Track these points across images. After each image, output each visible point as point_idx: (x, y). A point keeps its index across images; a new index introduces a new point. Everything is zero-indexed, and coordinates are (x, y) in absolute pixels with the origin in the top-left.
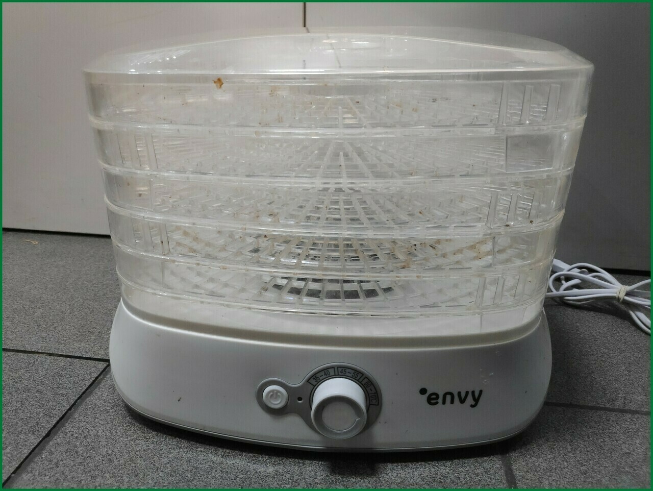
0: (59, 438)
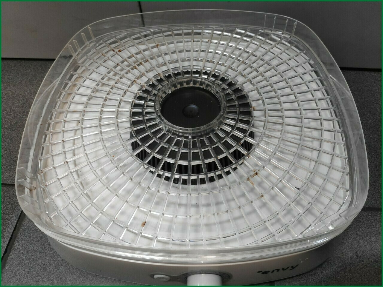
0: (12, 254)
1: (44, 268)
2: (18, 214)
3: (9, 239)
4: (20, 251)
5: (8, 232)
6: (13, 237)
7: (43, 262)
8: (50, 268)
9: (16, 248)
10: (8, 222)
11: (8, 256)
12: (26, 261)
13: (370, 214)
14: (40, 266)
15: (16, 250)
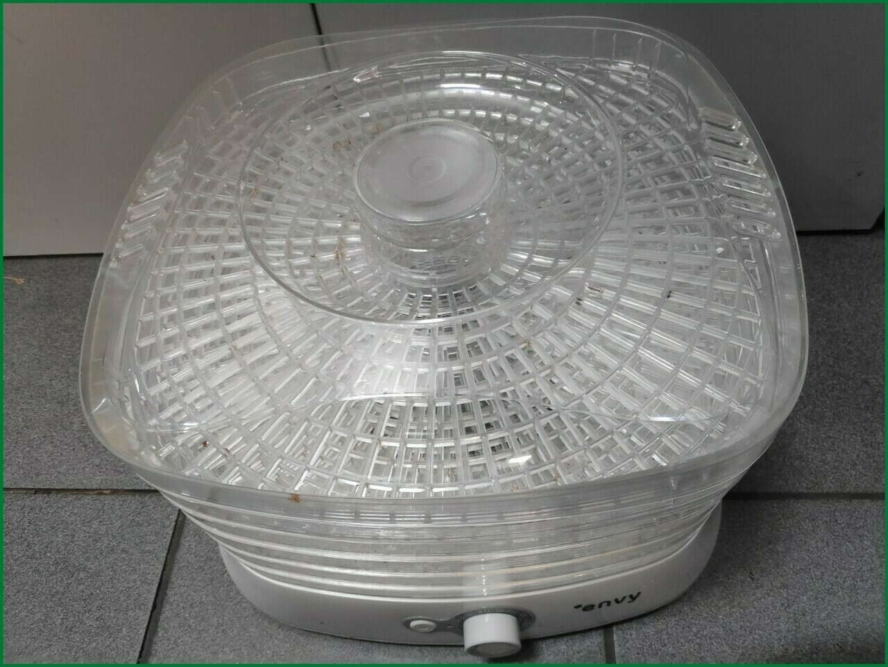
0: (167, 611)
1: (223, 631)
2: (166, 542)
3: (157, 585)
4: (178, 605)
5: (154, 573)
6: (164, 581)
7: (220, 622)
8: (233, 631)
9: (172, 600)
10: (151, 557)
11: (160, 614)
12: (192, 621)
13: (775, 505)
14: (217, 628)
15: (171, 604)
